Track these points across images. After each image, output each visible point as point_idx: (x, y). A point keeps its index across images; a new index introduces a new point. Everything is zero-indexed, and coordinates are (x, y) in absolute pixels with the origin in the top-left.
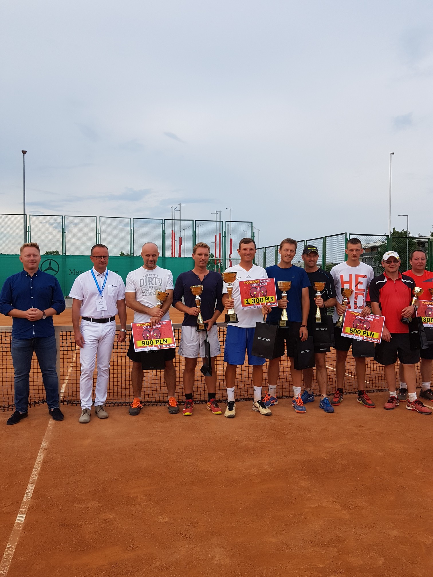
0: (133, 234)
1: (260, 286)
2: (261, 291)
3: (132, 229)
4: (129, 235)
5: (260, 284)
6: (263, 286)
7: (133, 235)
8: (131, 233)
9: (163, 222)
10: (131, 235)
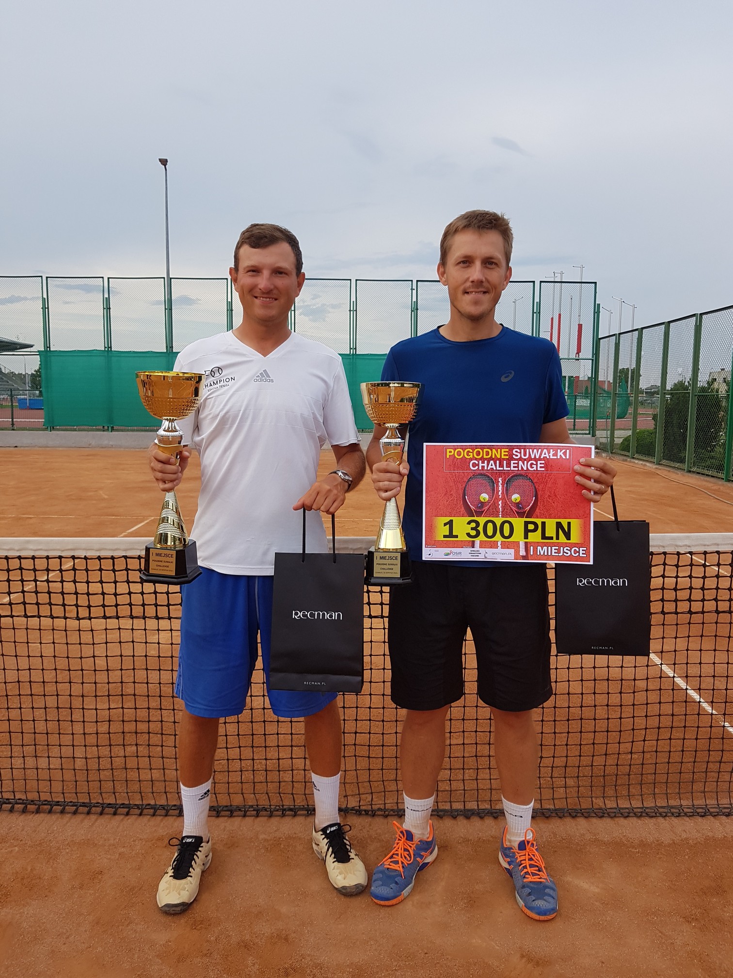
0: (356, 310)
1: (508, 472)
2: (507, 492)
3: (353, 302)
4: (349, 312)
5: (509, 465)
6: (520, 475)
7: (355, 312)
8: (352, 309)
9: (414, 287)
10: (352, 312)
